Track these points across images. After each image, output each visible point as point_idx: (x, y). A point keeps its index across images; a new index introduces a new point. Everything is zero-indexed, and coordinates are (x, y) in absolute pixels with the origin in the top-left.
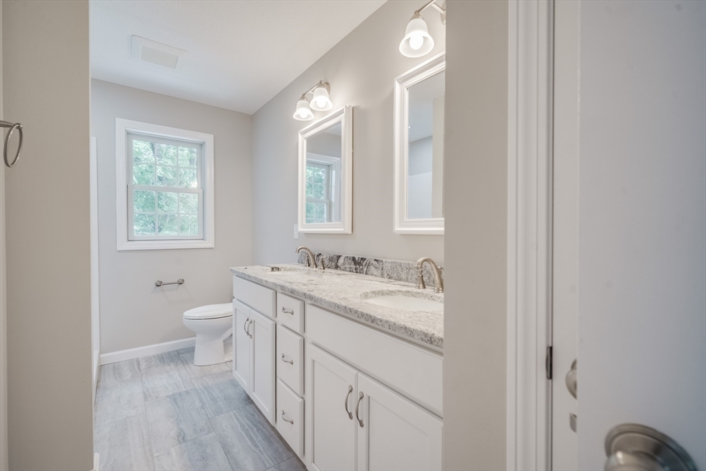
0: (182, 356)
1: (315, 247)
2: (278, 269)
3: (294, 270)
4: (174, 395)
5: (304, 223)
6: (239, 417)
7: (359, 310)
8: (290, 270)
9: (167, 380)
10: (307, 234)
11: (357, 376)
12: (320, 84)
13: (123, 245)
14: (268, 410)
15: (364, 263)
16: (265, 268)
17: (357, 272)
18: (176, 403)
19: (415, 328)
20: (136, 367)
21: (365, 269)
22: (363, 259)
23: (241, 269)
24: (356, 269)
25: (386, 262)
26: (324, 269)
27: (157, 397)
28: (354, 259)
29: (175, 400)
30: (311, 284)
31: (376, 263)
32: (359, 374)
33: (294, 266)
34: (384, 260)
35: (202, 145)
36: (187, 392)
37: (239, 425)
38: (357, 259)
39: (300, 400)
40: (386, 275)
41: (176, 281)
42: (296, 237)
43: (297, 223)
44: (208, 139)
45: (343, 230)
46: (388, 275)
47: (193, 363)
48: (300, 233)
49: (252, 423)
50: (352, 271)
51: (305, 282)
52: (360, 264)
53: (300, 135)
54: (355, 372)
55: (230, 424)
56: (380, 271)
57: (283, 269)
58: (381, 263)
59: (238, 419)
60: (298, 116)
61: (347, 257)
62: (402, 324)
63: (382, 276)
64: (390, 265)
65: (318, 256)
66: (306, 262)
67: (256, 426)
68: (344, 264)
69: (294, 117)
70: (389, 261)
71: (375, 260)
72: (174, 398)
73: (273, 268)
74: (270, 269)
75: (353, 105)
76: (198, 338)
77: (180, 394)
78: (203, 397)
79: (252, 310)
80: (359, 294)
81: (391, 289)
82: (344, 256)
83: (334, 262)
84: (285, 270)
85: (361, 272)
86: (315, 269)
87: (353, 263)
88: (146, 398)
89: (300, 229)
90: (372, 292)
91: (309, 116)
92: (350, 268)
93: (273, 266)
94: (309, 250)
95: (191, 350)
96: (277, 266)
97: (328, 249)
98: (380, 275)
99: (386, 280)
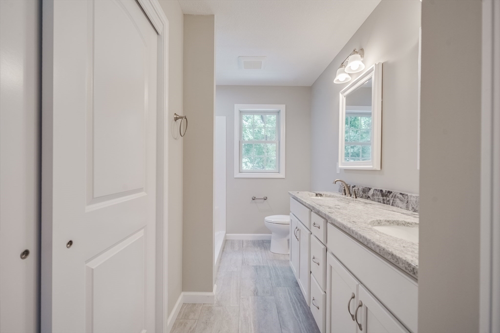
0: (264, 244)
1: (351, 180)
2: (321, 195)
3: (333, 197)
4: (256, 266)
5: (343, 161)
6: (290, 292)
7: (359, 232)
8: (330, 196)
9: (255, 257)
10: (346, 170)
11: (357, 286)
12: (355, 52)
13: (237, 175)
14: (306, 293)
15: (391, 196)
16: (311, 193)
17: (384, 203)
18: (257, 271)
19: (401, 257)
20: (241, 245)
21: (391, 201)
22: (390, 192)
23: (295, 193)
24: (383, 200)
25: (411, 196)
26: (356, 198)
27: (248, 265)
28: (381, 191)
29: (256, 269)
30: (336, 208)
31: (401, 196)
32: (360, 285)
33: (332, 194)
34: (409, 194)
35: (279, 112)
36: (264, 267)
37: (289, 298)
38: (384, 192)
39: (323, 293)
40: (410, 208)
41: (263, 198)
42: (338, 172)
43: (338, 162)
44: (282, 108)
45: (372, 167)
46: (413, 208)
47: (270, 250)
48: (341, 169)
49: (298, 299)
50: (380, 202)
51: (332, 206)
52: (386, 196)
53: (340, 94)
54: (357, 282)
55: (284, 295)
56: (405, 205)
57: (324, 196)
58: (406, 197)
59: (289, 294)
60: (338, 80)
61: (376, 190)
62: (390, 250)
63: (407, 208)
64: (415, 199)
65: (353, 187)
66: (343, 191)
67: (300, 303)
68: (373, 195)
69: (335, 82)
70: (414, 195)
71: (401, 194)
72: (257, 268)
73: (317, 194)
74: (315, 194)
75: (382, 62)
76: (273, 235)
77: (260, 267)
78: (272, 273)
79: (299, 222)
80: (369, 221)
81: (408, 221)
82: (373, 188)
83: (365, 193)
84: (326, 196)
85: (388, 203)
86: (349, 197)
87: (380, 195)
88: (243, 263)
89: (340, 166)
90: (386, 221)
91: (347, 79)
92: (379, 199)
93: (318, 192)
94: (344, 182)
95: (269, 242)
96: (321, 193)
97: (361, 182)
98: (405, 207)
99: (411, 212)
